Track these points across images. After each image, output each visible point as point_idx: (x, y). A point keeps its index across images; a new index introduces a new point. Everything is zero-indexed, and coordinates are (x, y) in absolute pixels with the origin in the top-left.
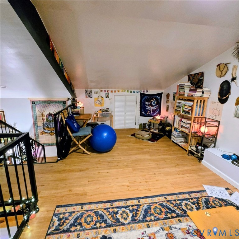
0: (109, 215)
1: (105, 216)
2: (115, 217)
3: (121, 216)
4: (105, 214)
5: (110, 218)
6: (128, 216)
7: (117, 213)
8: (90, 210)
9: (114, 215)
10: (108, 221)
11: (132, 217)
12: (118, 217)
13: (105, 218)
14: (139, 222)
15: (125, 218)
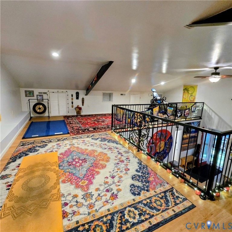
0: (146, 211)
1: (148, 209)
2: (139, 210)
3: (135, 213)
4: (150, 211)
5: (143, 208)
6: (128, 214)
7: (140, 215)
8: (165, 211)
9: (141, 212)
10: (143, 206)
11: (125, 215)
12: (137, 211)
13: (147, 207)
14: (117, 212)
15: (130, 212)
